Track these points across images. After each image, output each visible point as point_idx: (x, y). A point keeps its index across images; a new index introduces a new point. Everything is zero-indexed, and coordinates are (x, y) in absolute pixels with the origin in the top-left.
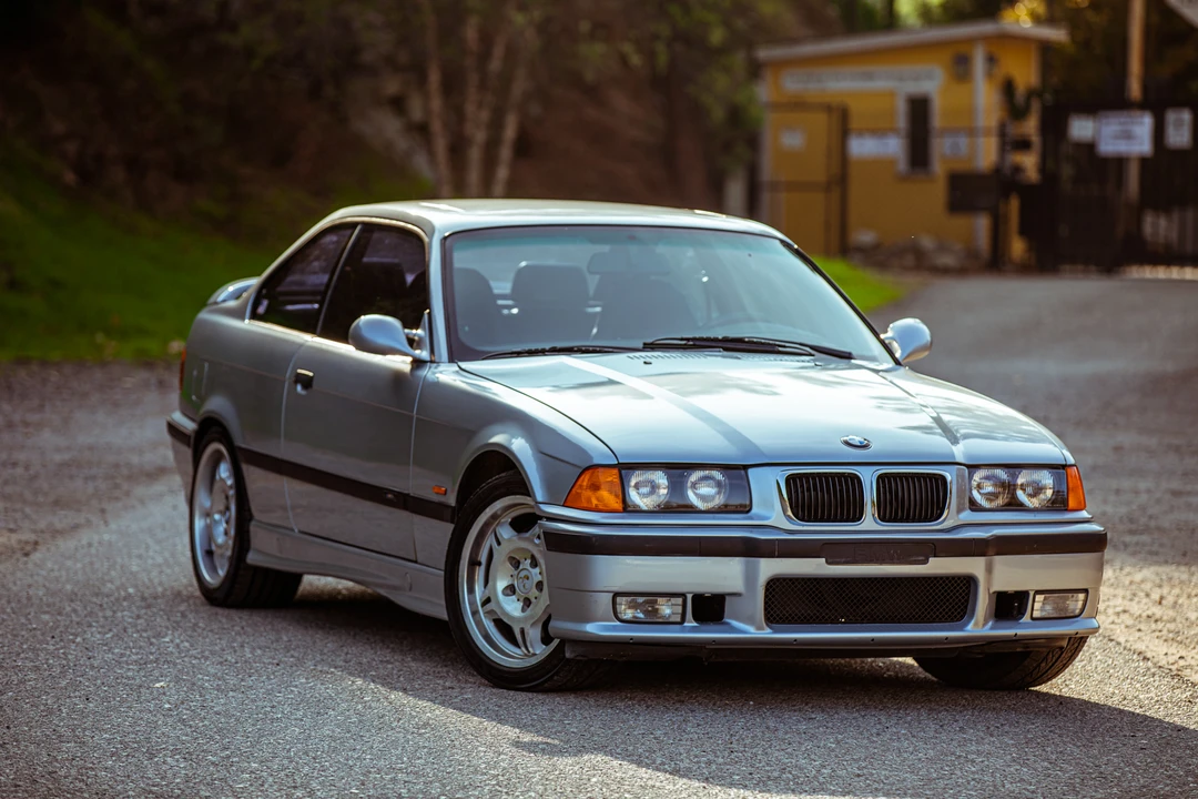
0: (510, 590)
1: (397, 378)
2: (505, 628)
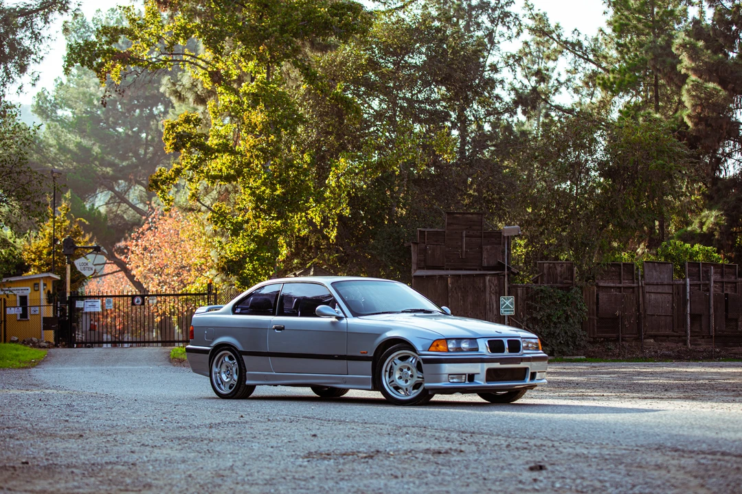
0: (400, 378)
1: (333, 323)
2: (397, 388)
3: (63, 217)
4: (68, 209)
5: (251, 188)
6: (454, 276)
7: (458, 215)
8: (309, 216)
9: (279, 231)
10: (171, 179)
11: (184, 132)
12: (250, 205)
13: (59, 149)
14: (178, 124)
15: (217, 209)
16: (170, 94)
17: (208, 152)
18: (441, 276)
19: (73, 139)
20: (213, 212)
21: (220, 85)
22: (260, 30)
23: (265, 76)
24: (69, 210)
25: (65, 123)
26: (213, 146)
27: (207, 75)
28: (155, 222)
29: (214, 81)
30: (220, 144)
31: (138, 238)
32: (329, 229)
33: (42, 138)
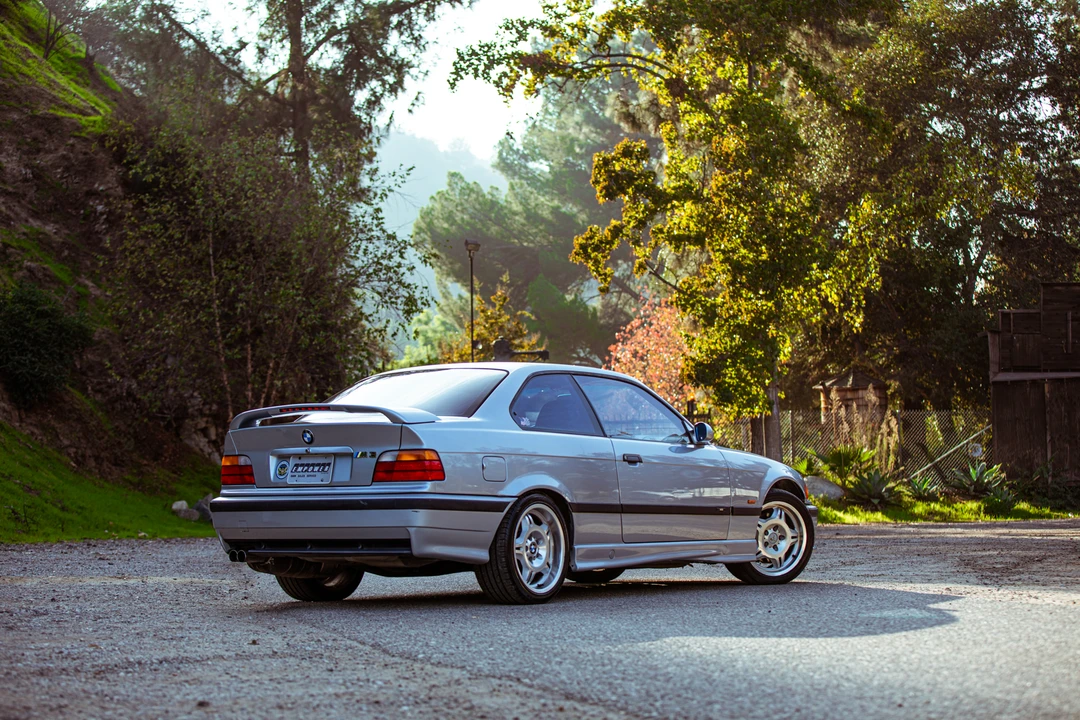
3: (499, 310)
4: (505, 299)
5: (724, 252)
6: (1053, 381)
7: (1060, 288)
8: (823, 293)
9: (773, 317)
10: (608, 243)
11: (623, 170)
12: (724, 279)
13: (527, 218)
14: (614, 158)
15: (685, 287)
16: (620, 119)
17: (661, 201)
18: (1034, 382)
19: (545, 203)
20: (680, 291)
21: (683, 100)
22: (726, 9)
23: (746, 81)
24: (508, 299)
25: (539, 181)
26: (668, 191)
27: (662, 86)
28: (649, 316)
29: (673, 94)
30: (680, 187)
31: (625, 340)
32: (851, 312)
33: (501, 202)
